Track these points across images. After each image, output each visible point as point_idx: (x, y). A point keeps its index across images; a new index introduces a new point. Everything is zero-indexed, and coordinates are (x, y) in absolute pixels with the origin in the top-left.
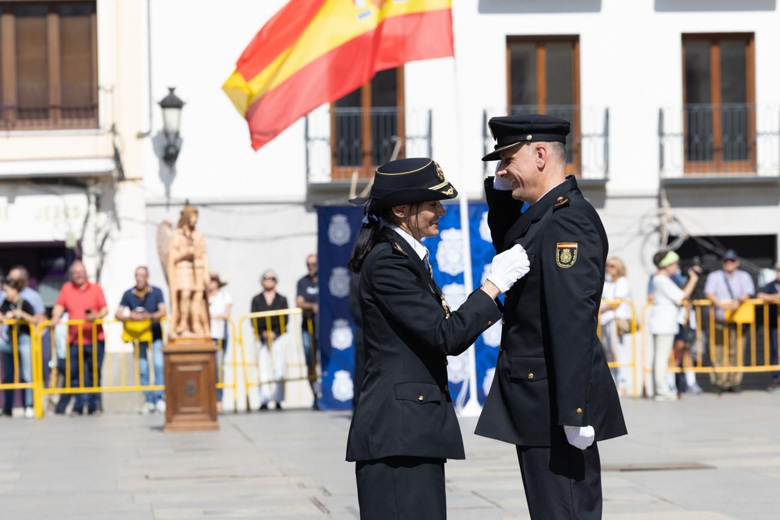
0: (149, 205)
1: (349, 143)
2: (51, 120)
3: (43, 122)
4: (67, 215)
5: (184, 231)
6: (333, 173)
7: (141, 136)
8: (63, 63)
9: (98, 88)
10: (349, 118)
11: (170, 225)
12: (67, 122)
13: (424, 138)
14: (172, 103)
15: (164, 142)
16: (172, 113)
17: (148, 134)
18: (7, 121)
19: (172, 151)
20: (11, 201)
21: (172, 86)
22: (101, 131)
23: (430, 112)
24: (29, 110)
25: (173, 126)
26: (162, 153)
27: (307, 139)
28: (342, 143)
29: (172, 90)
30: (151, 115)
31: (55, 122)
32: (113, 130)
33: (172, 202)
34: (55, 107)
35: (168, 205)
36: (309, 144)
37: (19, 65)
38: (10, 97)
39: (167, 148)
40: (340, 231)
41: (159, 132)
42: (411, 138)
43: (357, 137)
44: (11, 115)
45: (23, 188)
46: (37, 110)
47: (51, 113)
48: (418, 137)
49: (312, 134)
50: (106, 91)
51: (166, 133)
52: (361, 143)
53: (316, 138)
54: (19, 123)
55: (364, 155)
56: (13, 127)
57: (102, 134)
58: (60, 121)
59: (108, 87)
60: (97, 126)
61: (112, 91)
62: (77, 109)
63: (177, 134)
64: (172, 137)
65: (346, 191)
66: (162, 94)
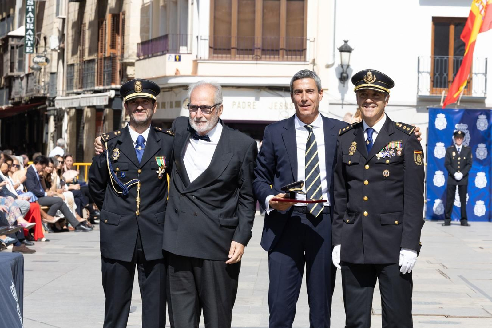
0: (330, 104)
1: (441, 74)
2: (280, 56)
3: (277, 56)
4: (287, 108)
5: (359, 119)
6: (432, 91)
7: (328, 66)
8: (287, 26)
9: (306, 40)
10: (442, 60)
11: (351, 116)
12: (290, 57)
13: (483, 74)
14: (346, 49)
15: (341, 70)
16: (345, 55)
17: (333, 65)
18: (257, 55)
19: (345, 75)
20: (257, 99)
21: (346, 40)
22: (306, 63)
23: (486, 59)
24: (268, 50)
25: (345, 62)
26: (340, 77)
27: (419, 72)
28: (437, 75)
29: (346, 42)
30: (334, 55)
31: (283, 57)
32: (314, 63)
33: (344, 103)
34: (281, 49)
35: (342, 104)
36: (420, 74)
37: (263, 25)
38: (258, 42)
39: (342, 74)
40: (441, 122)
41: (338, 65)
42: (476, 74)
43: (445, 72)
44: (259, 52)
45: (263, 92)
46: (272, 50)
47: (281, 52)
48: (479, 73)
49: (421, 70)
50: (311, 41)
51: (342, 66)
52: (447, 75)
53: (423, 72)
54: (263, 56)
55: (449, 82)
56: (260, 59)
57: (308, 65)
58: (286, 57)
59: (312, 40)
60: (305, 61)
61: (314, 41)
62: (294, 51)
63: (348, 66)
64: (345, 67)
65: (439, 101)
66: (340, 44)
